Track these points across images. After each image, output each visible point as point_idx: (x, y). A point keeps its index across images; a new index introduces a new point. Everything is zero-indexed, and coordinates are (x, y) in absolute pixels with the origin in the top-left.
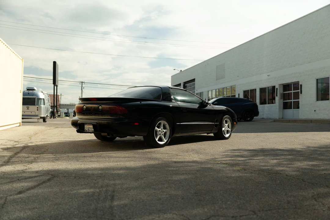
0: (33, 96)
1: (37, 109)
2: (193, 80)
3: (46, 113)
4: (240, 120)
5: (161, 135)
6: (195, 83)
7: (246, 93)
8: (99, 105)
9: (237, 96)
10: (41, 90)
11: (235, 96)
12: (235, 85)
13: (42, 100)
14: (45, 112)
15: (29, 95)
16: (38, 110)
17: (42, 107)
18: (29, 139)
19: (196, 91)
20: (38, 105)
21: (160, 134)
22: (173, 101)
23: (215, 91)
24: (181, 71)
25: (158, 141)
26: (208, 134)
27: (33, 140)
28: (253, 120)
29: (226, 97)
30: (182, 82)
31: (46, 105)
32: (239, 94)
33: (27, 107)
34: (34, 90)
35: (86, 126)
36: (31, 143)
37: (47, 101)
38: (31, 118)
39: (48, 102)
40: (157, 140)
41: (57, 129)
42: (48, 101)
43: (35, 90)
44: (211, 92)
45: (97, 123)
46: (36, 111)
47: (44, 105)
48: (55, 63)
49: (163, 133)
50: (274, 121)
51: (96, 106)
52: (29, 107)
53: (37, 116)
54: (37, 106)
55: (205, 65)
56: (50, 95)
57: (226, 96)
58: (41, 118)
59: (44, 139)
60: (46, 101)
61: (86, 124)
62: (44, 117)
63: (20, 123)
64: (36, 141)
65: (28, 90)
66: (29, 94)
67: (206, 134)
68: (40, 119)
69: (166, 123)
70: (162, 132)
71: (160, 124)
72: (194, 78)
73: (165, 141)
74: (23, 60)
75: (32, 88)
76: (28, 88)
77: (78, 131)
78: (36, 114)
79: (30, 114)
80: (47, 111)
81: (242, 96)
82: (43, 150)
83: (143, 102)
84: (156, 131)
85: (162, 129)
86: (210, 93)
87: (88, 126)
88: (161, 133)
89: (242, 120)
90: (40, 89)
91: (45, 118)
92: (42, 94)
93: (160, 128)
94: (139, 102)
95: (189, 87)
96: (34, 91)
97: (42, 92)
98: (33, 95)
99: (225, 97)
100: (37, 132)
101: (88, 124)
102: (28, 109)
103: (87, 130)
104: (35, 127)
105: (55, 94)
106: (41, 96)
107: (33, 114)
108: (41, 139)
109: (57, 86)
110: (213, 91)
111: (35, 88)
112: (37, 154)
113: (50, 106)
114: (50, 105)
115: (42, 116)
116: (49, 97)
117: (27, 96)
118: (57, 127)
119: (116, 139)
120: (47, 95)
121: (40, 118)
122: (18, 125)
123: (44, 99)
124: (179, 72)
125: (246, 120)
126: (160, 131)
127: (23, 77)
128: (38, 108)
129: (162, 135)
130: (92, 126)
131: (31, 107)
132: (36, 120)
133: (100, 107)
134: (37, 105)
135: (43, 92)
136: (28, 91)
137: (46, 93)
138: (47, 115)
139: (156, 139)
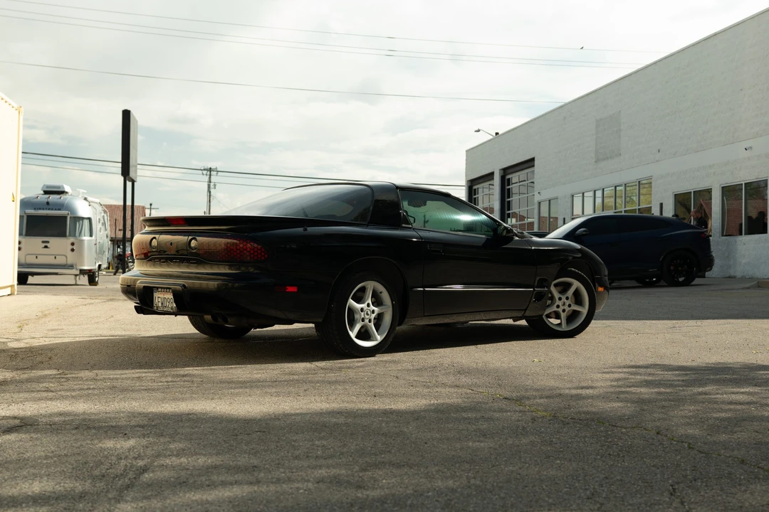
0: (60, 210)
1: (71, 247)
2: (530, 163)
3: (97, 259)
4: (658, 281)
5: (367, 321)
6: (534, 171)
7: (682, 200)
8: (190, 237)
9: (656, 212)
10: (83, 193)
11: (649, 209)
12: (650, 178)
13: (86, 222)
14: (95, 255)
15: (48, 207)
16: (73, 250)
17: (86, 243)
18: (17, 330)
19: (536, 193)
20: (75, 236)
21: (363, 320)
22: (404, 225)
23: (591, 194)
24: (497, 134)
25: (357, 337)
26: (515, 319)
27: (25, 333)
28: (693, 283)
29: (623, 214)
30: (496, 168)
31: (96, 237)
32: (662, 204)
33: (43, 242)
34: (63, 192)
35: (156, 295)
36: (17, 340)
37: (100, 225)
38: (56, 274)
39: (103, 228)
40: (353, 335)
41: (110, 303)
42: (104, 224)
43: (67, 193)
44: (581, 198)
45: (184, 286)
46: (69, 254)
47: (91, 236)
48: (126, 115)
49: (373, 316)
50: (759, 287)
51: (182, 239)
52: (48, 242)
53: (71, 267)
54: (72, 240)
55: (565, 118)
56: (110, 209)
57: (623, 209)
58: (83, 272)
59: (57, 330)
60: (97, 226)
61: (158, 288)
62: (90, 271)
63: (12, 286)
64: (33, 335)
65: (46, 192)
66: (48, 203)
67: (510, 322)
68: (82, 276)
69: (380, 288)
70: (367, 314)
71: (363, 290)
72: (532, 157)
73: (379, 338)
74: (22, 108)
75: (59, 187)
76: (48, 187)
77: (139, 310)
78: (70, 262)
79: (51, 260)
80: (101, 252)
81: (669, 212)
82: (39, 359)
83: (312, 230)
84: (351, 311)
85: (368, 305)
86: (578, 201)
87: (161, 296)
88: (367, 317)
89: (662, 283)
90: (82, 191)
91: (94, 273)
92: (87, 203)
93: (364, 303)
94: (301, 230)
95: (518, 184)
96: (63, 197)
97: (85, 199)
98: (60, 206)
99: (621, 212)
100: (47, 313)
101: (162, 288)
102: (46, 247)
103: (160, 305)
104: (54, 297)
105: (129, 203)
106: (83, 210)
107: (61, 260)
108: (48, 330)
109: (133, 182)
110: (585, 194)
111: (67, 189)
112: (17, 369)
113: (109, 239)
114: (107, 237)
115: (85, 268)
116: (105, 212)
117: (43, 209)
118: (111, 300)
119: (250, 333)
120: (100, 209)
121: (78, 272)
122: (8, 291)
123: (89, 219)
124: (491, 137)
125: (674, 283)
126: (362, 310)
127: (20, 154)
128: (73, 244)
129: (370, 321)
130: (170, 296)
131: (55, 242)
132: (71, 280)
133: (193, 241)
134: (70, 236)
135: (89, 199)
136: (47, 196)
137: (98, 201)
138: (100, 266)
139: (350, 333)
